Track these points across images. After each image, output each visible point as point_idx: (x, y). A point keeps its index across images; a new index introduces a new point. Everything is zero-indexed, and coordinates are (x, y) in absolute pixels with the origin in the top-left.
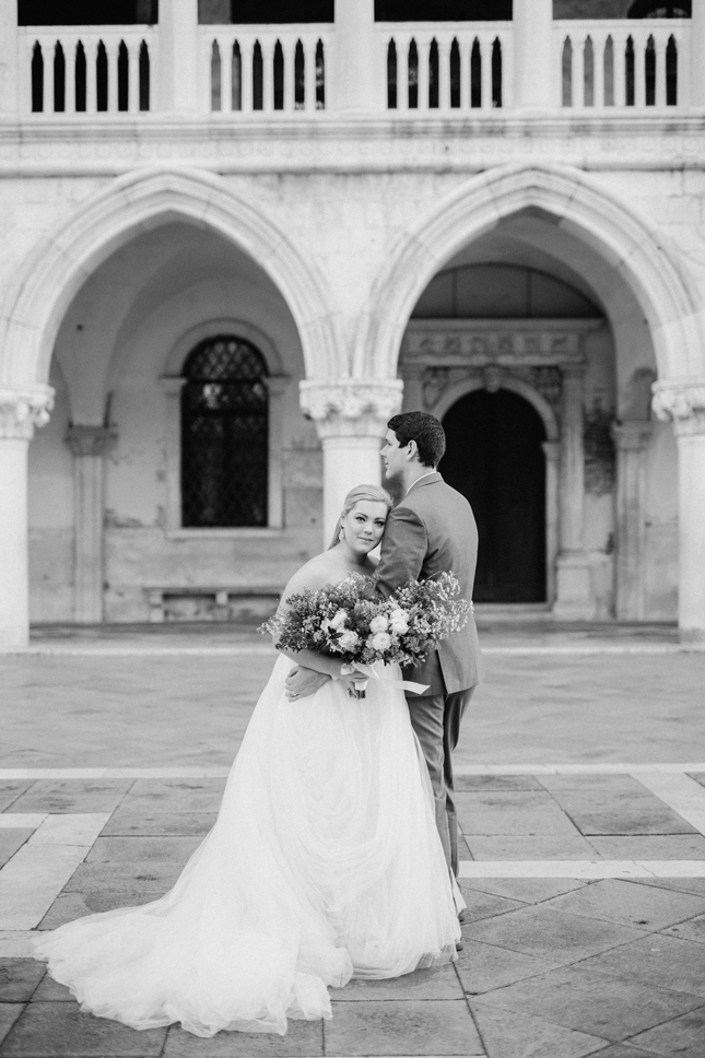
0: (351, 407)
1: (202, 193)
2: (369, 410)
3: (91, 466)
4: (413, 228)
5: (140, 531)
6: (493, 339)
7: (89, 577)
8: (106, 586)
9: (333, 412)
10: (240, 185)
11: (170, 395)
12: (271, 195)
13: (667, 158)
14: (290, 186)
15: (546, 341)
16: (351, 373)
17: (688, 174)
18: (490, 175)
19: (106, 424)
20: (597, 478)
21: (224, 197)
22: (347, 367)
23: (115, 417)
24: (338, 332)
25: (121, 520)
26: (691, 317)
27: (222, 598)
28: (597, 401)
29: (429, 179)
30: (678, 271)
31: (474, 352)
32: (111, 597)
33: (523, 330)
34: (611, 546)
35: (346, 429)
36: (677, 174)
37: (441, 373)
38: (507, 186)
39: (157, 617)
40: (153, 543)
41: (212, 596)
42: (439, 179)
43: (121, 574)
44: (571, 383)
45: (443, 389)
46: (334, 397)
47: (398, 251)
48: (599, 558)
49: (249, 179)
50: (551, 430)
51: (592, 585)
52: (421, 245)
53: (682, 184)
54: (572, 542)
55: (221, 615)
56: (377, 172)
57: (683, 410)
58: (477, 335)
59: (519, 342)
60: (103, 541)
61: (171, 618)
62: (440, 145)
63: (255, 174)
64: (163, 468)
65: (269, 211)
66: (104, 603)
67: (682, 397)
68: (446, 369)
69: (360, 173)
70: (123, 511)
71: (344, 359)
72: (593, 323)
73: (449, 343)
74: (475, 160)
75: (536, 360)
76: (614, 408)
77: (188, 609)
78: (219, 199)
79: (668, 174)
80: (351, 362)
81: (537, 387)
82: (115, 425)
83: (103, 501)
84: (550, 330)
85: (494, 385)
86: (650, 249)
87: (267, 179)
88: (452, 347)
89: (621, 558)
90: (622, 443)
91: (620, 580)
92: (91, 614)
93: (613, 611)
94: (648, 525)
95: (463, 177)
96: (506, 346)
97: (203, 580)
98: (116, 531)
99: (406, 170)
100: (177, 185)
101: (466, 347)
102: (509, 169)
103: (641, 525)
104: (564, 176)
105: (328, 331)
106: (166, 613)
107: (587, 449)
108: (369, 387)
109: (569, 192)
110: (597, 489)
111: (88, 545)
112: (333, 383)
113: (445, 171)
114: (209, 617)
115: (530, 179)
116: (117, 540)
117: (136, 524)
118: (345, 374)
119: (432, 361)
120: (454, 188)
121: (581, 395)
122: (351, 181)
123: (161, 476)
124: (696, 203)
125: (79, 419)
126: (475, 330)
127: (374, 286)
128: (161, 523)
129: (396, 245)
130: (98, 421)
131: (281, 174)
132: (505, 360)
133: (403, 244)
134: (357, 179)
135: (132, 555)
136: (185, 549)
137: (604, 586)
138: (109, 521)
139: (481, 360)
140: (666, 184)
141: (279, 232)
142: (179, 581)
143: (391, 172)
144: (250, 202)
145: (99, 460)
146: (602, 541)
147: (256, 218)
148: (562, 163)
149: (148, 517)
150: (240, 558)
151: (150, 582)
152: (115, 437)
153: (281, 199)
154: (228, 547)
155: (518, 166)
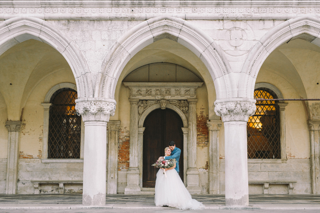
0: (93, 109)
1: (38, 26)
2: (101, 110)
3: (14, 135)
4: (119, 41)
5: (32, 160)
6: (163, 89)
7: (12, 177)
8: (18, 181)
9: (86, 111)
10: (53, 24)
11: (45, 109)
12: (65, 28)
13: (217, 15)
14: (72, 25)
15: (183, 91)
16: (93, 96)
17: (225, 21)
18: (149, 21)
19: (21, 120)
20: (202, 141)
21: (46, 28)
22: (92, 93)
23: (25, 117)
24: (89, 80)
25: (25, 156)
26: (227, 75)
27: (61, 185)
28: (202, 113)
29: (126, 22)
30: (221, 57)
31: (156, 94)
32: (20, 185)
33: (174, 87)
34: (207, 166)
35: (92, 118)
36: (221, 21)
37: (144, 102)
38: (156, 25)
39: (37, 192)
40: (37, 164)
41: (58, 184)
42: (130, 22)
43: (24, 176)
44: (192, 106)
45: (145, 108)
46: (86, 105)
47: (113, 49)
48: (202, 171)
49: (57, 22)
50: (185, 123)
51: (200, 181)
52: (123, 47)
53: (223, 25)
54: (192, 165)
55: (61, 192)
56: (106, 20)
57: (225, 111)
58: (157, 88)
59: (173, 91)
60: (18, 163)
61: (42, 193)
62: (130, 10)
63: (59, 20)
64: (42, 136)
65: (63, 33)
66: (17, 187)
67: (224, 106)
68: (146, 100)
69: (99, 20)
70: (26, 152)
71: (91, 90)
72: (200, 84)
73: (147, 91)
74: (143, 15)
75: (179, 98)
76: (208, 115)
77: (49, 189)
78: (44, 29)
79: (218, 21)
80: (94, 92)
81: (180, 107)
82: (25, 120)
83: (18, 149)
84: (184, 86)
85: (164, 106)
86: (211, 49)
87: (64, 22)
88: (148, 92)
89: (211, 171)
90: (210, 128)
91: (210, 180)
92: (11, 191)
93: (208, 191)
94: (220, 158)
95: (139, 22)
96: (168, 92)
97: (55, 178)
98: (23, 159)
99: (117, 19)
100: (28, 23)
101: (153, 93)
102: (156, 19)
103: (218, 158)
104: (177, 22)
105: (85, 80)
106: (40, 191)
107: (198, 130)
108: (100, 101)
109: (180, 28)
110: (202, 145)
111: (12, 165)
112: (86, 100)
113: (132, 19)
114: (57, 193)
115: (164, 22)
116: (23, 163)
117: (31, 157)
118: (92, 96)
119: (141, 98)
120: (135, 26)
121: (196, 110)
122: (96, 23)
123: (41, 139)
124: (228, 32)
125: (11, 118)
126: (157, 86)
127: (103, 62)
128: (40, 157)
129: (112, 47)
130: (18, 119)
131: (69, 20)
132: (168, 97)
133: (115, 47)
134: (98, 22)
135: (29, 169)
136: (48, 166)
137: (205, 181)
138: (20, 156)
139: (159, 97)
140: (217, 25)
141: (67, 41)
142: (46, 179)
143: (111, 19)
144: (56, 30)
145: (17, 133)
146: (204, 165)
147: (58, 36)
148: (176, 17)
149: (35, 155)
150: (69, 170)
151: (35, 179)
152: (24, 124)
153: (69, 29)
154: (65, 166)
155: (160, 18)
